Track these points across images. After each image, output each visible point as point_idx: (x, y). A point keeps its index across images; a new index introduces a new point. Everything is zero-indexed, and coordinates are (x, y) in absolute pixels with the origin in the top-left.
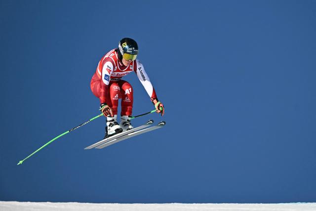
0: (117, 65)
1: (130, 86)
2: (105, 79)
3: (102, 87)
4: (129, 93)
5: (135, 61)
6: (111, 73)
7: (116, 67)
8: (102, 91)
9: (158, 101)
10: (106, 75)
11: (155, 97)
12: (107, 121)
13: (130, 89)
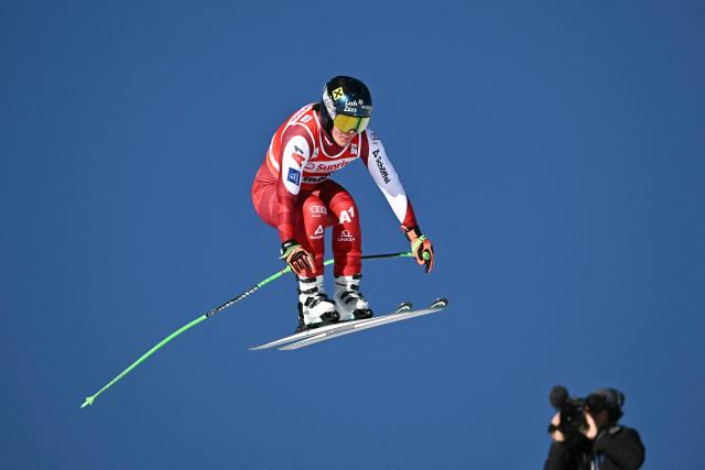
0: (318, 145)
1: (351, 200)
2: (290, 179)
3: (284, 201)
4: (349, 220)
5: (364, 133)
6: (304, 163)
7: (316, 150)
8: (284, 209)
9: (419, 235)
10: (292, 171)
11: (413, 223)
12: (300, 292)
13: (351, 210)
